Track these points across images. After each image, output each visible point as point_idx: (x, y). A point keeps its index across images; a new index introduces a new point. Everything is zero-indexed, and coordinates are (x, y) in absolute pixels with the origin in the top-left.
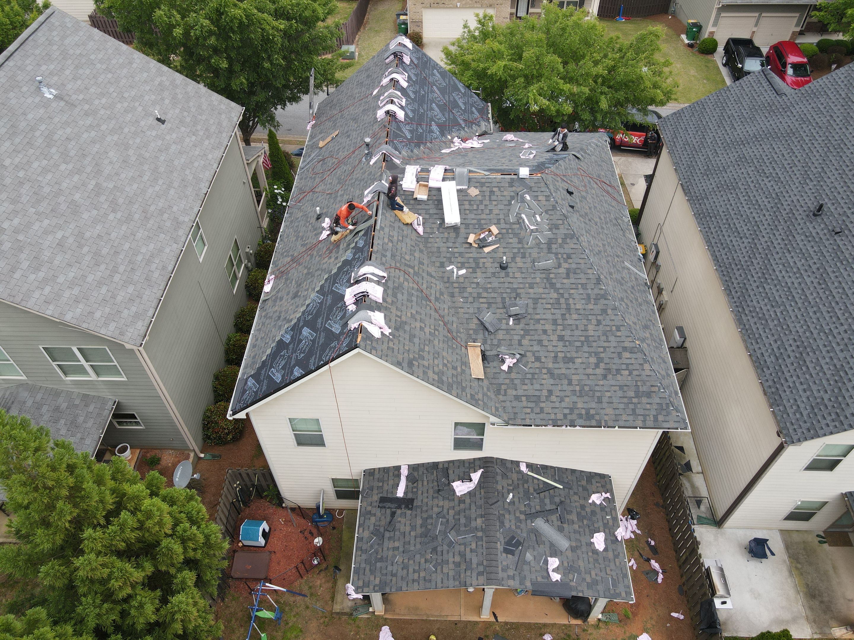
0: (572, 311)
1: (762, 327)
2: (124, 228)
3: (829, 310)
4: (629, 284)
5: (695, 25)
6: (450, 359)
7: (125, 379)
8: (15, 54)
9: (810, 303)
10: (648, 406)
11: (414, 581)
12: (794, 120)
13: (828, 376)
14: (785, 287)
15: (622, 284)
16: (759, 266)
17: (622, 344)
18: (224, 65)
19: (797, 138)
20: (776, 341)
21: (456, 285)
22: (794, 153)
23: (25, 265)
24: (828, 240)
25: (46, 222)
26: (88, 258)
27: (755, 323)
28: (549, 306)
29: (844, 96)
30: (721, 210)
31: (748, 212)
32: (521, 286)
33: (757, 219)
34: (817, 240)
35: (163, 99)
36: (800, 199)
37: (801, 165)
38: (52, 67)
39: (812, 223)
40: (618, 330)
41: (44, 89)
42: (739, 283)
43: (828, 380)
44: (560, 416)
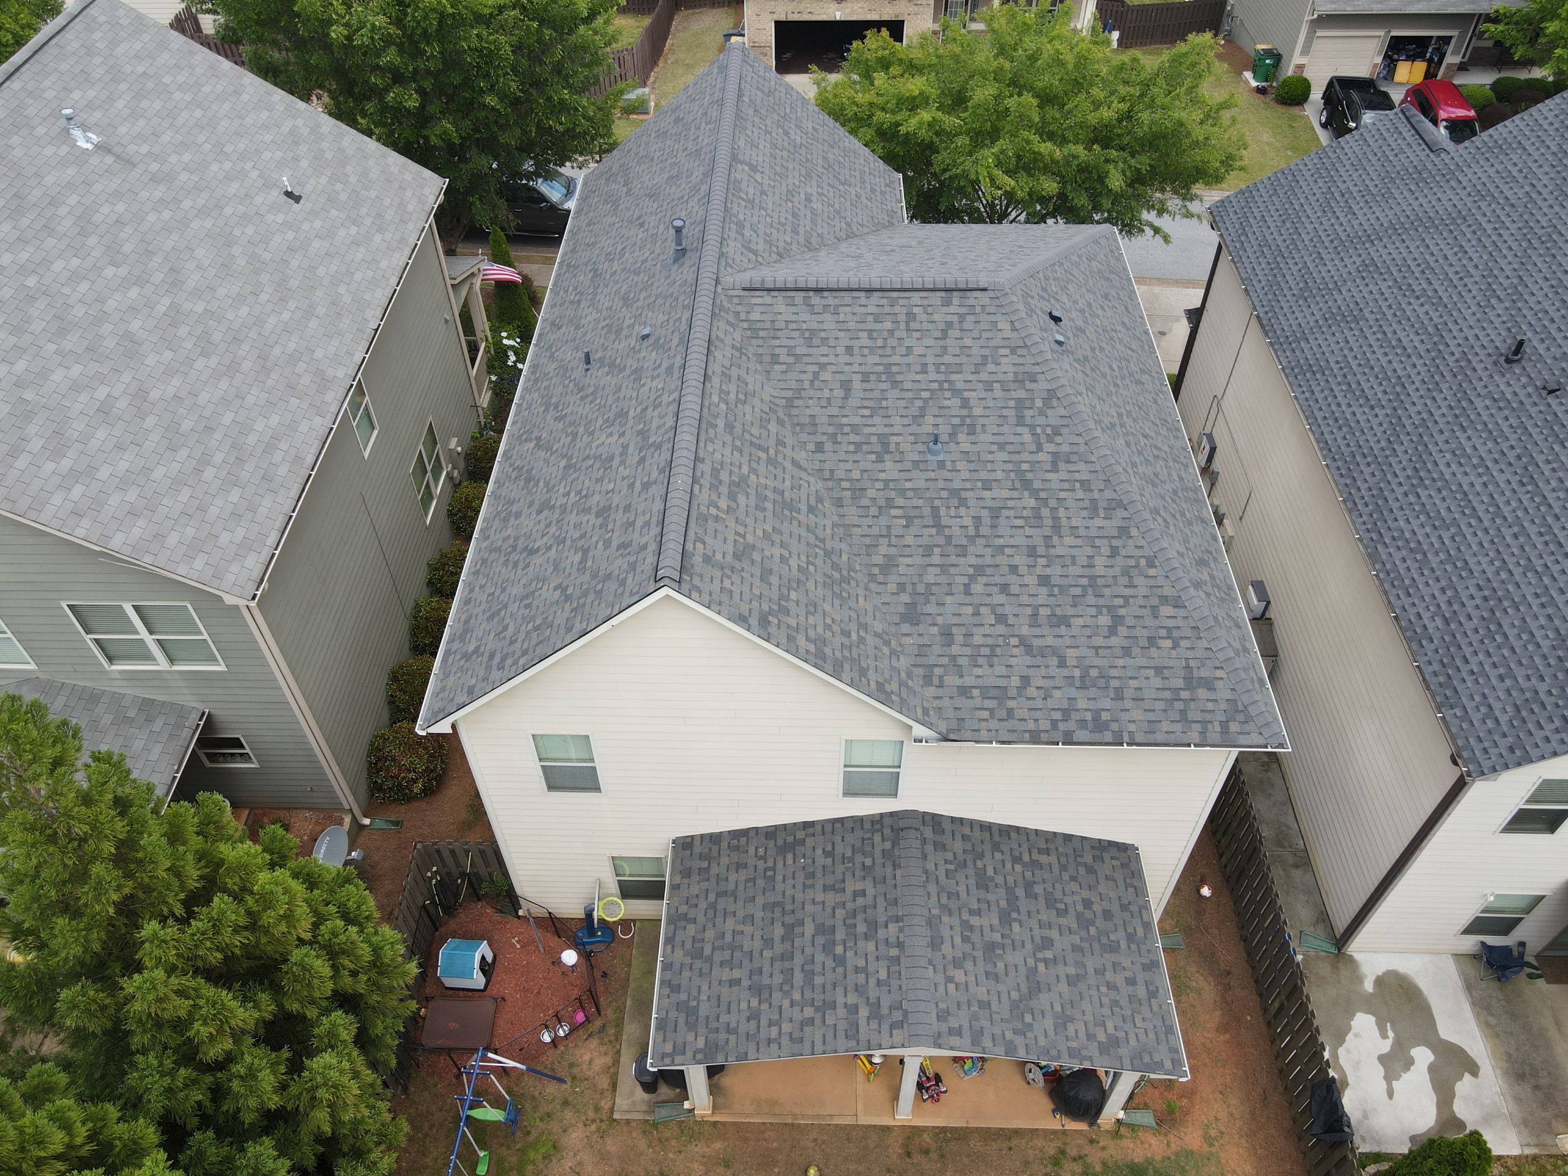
0: (1065, 531)
1: (1417, 565)
2: (223, 384)
3: (1542, 530)
4: (1168, 486)
5: (1269, 53)
6: (838, 618)
7: (222, 668)
8: (23, 69)
9: (1505, 518)
10: (1210, 706)
11: (769, 1041)
12: (1463, 194)
13: (1545, 650)
14: (1457, 492)
15: (1154, 485)
16: (1408, 457)
17: (1159, 592)
18: (412, 102)
19: (1470, 226)
20: (1443, 590)
21: (845, 484)
22: (1466, 252)
23: (36, 445)
24: (1535, 404)
25: (77, 369)
26: (155, 437)
27: (1404, 560)
28: (1020, 522)
29: (1554, 149)
30: (1332, 360)
31: (1384, 361)
32: (968, 485)
33: (1400, 372)
34: (1514, 405)
35: (297, 159)
36: (1481, 335)
37: (1479, 273)
38: (91, 94)
39: (1503, 376)
40: (1151, 565)
41: (77, 133)
42: (1370, 489)
43: (1545, 657)
44: (1044, 725)
